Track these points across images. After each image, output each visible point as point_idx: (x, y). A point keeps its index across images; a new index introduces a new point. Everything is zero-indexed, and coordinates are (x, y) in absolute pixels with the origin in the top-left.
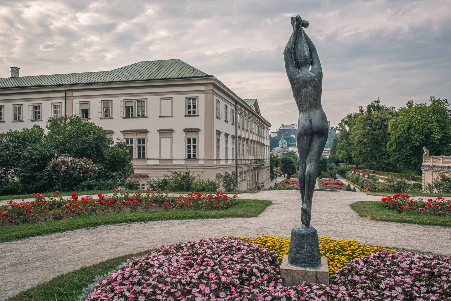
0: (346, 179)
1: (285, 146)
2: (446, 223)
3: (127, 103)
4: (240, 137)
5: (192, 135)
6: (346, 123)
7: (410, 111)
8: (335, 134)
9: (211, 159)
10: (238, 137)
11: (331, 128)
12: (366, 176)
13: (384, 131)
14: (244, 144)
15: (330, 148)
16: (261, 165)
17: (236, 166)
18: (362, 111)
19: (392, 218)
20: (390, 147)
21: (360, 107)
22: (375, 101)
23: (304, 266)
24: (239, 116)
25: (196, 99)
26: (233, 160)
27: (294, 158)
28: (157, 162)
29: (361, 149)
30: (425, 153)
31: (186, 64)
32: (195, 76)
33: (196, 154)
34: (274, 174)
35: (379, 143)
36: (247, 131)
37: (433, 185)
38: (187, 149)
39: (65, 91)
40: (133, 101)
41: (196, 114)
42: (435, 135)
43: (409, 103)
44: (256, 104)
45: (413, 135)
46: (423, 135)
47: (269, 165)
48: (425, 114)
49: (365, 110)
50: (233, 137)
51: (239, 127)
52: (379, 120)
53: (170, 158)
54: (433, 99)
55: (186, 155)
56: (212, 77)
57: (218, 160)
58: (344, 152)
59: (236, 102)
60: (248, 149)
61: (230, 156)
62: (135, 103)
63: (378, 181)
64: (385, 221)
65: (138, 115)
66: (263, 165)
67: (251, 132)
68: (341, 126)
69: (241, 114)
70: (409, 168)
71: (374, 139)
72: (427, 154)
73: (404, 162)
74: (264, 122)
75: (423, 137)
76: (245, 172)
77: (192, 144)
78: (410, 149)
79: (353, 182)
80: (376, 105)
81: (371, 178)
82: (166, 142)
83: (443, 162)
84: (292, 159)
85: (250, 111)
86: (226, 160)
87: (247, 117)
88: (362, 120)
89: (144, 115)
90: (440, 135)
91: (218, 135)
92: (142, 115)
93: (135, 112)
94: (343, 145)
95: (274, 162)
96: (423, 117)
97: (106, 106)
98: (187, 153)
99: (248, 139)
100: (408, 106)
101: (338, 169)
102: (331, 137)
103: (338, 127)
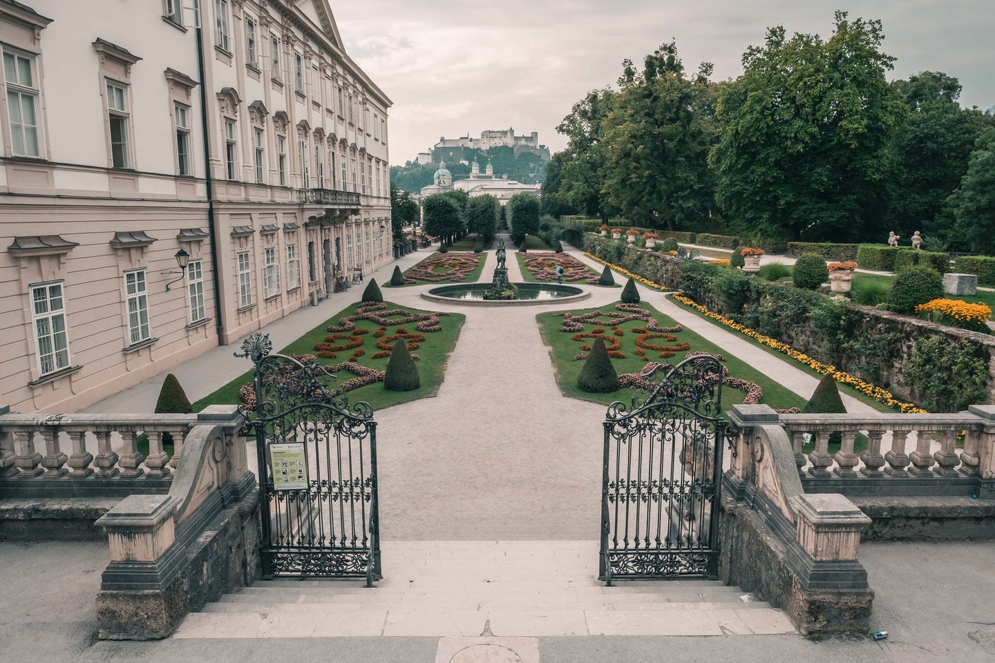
0: (584, 251)
1: (447, 182)
4: (233, 95)
6: (584, 114)
8: (547, 160)
10: (216, 89)
11: (540, 146)
12: (650, 244)
13: (683, 126)
15: (540, 184)
18: (629, 73)
20: (718, 161)
21: (625, 62)
22: (665, 48)
27: (459, 200)
29: (627, 173)
34: (404, 241)
35: (671, 159)
36: (278, 84)
42: (850, 122)
43: (773, 33)
44: (320, 1)
45: (786, 123)
47: (389, 215)
49: (640, 68)
51: (222, 52)
52: (676, 95)
54: (844, 19)
58: (579, 185)
66: (354, 212)
68: (571, 121)
75: (814, 130)
80: (665, 58)
81: (666, 249)
90: (863, 123)
99: (283, 116)
100: (771, 42)
101: (562, 228)
102: (540, 166)
103: (563, 125)
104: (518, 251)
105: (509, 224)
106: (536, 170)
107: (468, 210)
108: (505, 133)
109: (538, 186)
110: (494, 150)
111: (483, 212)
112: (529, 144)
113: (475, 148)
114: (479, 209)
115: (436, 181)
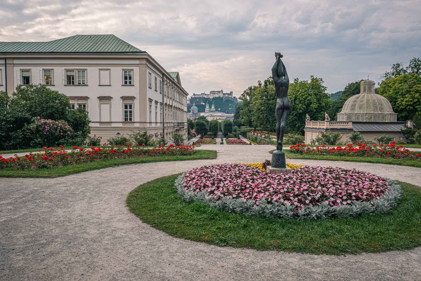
0: (247, 138)
1: (196, 112)
2: (329, 159)
3: (68, 72)
4: (166, 104)
5: (128, 102)
6: (247, 94)
7: (296, 86)
8: (236, 103)
9: (145, 122)
10: (164, 104)
11: (234, 97)
12: (263, 136)
14: (169, 110)
16: (182, 127)
17: (163, 128)
18: (260, 84)
19: (299, 157)
21: (259, 81)
23: (280, 168)
24: (165, 86)
25: (132, 71)
26: (161, 123)
27: (206, 122)
28: (98, 125)
29: (259, 115)
30: (308, 118)
31: (120, 40)
32: (130, 51)
33: (132, 118)
34: (190, 135)
35: (273, 111)
36: (171, 99)
37: (316, 140)
38: (124, 114)
39: (5, 59)
40: (74, 71)
41: (132, 84)
42: (313, 105)
43: (295, 80)
44: (178, 77)
45: (298, 105)
46: (305, 105)
47: (187, 128)
48: (306, 89)
49: (263, 84)
50: (162, 104)
51: (165, 96)
53: (109, 121)
54: (313, 77)
55: (123, 118)
56: (145, 53)
57: (150, 123)
58: (245, 118)
59: (163, 74)
60: (172, 114)
61: (159, 121)
62: (76, 72)
63: (272, 140)
64: (295, 158)
65: (78, 83)
66: (183, 127)
67: (174, 100)
68: (243, 96)
69: (167, 84)
70: (294, 130)
71: (269, 107)
72: (309, 119)
73: (291, 125)
74: (183, 92)
75: (304, 107)
76: (169, 133)
77: (128, 110)
78: (296, 115)
79: (252, 141)
80: (271, 80)
81: (267, 138)
82: (105, 107)
83: (319, 125)
84: (204, 122)
85: (173, 82)
86: (156, 123)
87: (171, 87)
88: (260, 92)
89: (84, 83)
90: (317, 105)
91: (150, 103)
92: (82, 83)
93: (76, 81)
94: (245, 111)
95: (191, 125)
96: (305, 91)
97: (47, 74)
98: (124, 117)
99: (171, 106)
100: (295, 82)
101: (240, 131)
102: (234, 105)
103: (241, 97)
104: (225, 139)
105: (223, 129)
106: (232, 107)
107: (209, 125)
108: (219, 92)
109: (233, 115)
110: (214, 99)
111: (214, 126)
112: (229, 96)
113: (207, 98)
114: (213, 125)
115: (192, 111)
